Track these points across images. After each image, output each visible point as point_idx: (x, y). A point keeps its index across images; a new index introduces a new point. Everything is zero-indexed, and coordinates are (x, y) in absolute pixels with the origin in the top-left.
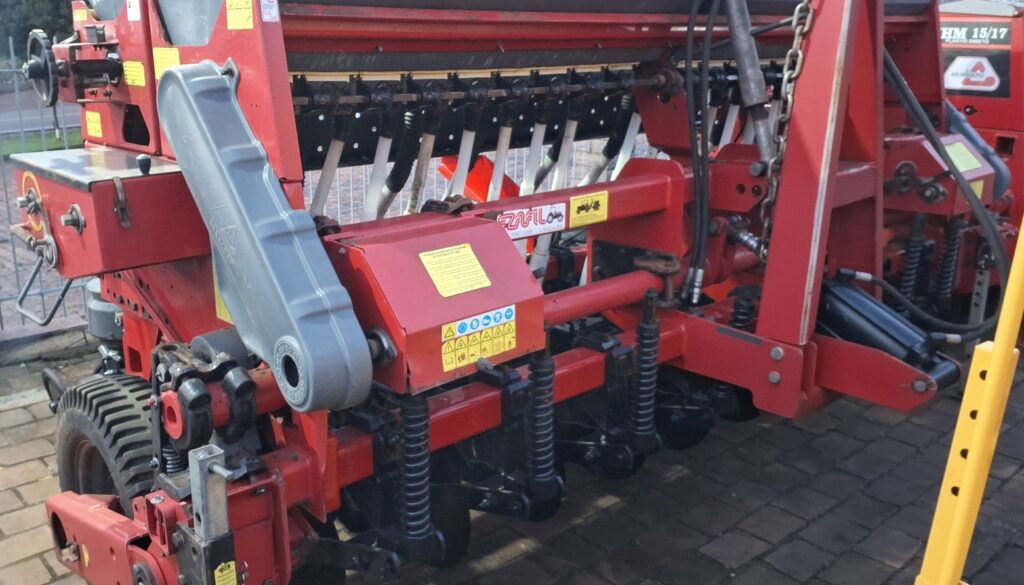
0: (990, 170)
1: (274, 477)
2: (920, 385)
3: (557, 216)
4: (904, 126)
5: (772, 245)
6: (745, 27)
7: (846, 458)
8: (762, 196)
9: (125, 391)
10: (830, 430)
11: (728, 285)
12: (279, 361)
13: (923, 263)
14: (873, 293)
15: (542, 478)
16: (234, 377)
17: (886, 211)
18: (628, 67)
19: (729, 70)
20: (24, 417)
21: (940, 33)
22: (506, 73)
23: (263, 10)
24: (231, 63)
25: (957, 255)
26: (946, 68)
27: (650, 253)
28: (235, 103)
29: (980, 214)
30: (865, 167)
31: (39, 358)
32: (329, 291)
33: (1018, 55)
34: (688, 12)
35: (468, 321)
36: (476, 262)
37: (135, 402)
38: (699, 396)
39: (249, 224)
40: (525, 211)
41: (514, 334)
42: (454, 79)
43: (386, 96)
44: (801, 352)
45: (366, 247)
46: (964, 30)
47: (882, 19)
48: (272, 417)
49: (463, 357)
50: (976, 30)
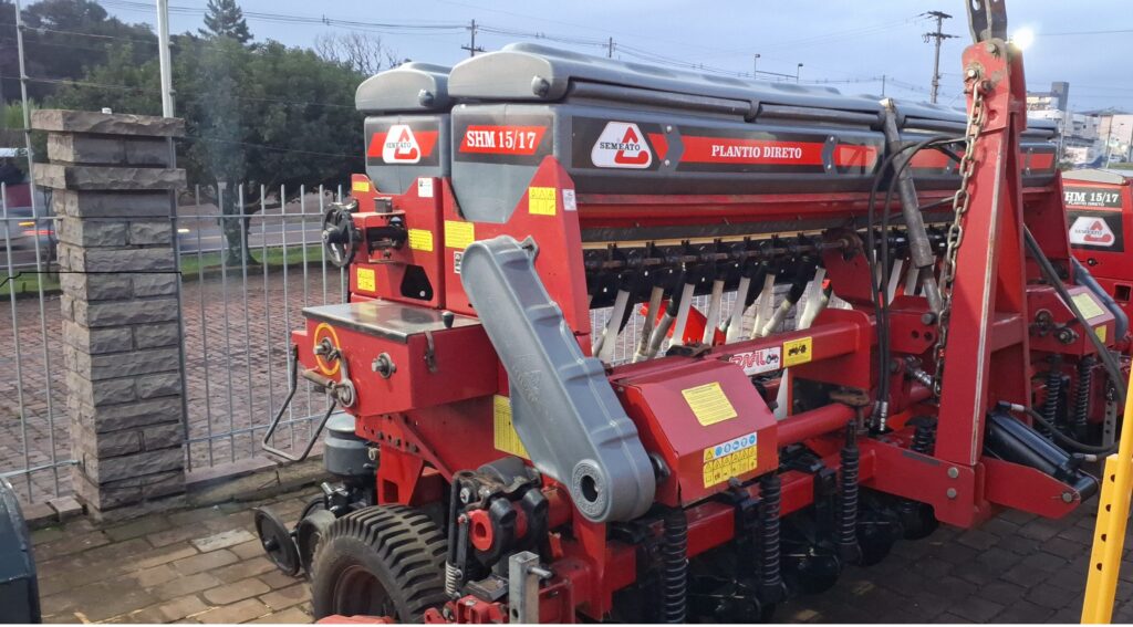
0: (1112, 317)
1: (565, 581)
2: (1067, 497)
3: (773, 358)
4: (1040, 279)
5: (944, 382)
6: (914, 204)
7: (1008, 570)
8: (933, 340)
9: (399, 518)
10: (993, 546)
11: (905, 416)
12: (578, 481)
13: (1062, 395)
14: (1026, 422)
15: (772, 582)
16: (531, 496)
17: (1032, 351)
18: (818, 233)
19: (897, 233)
20: (228, 558)
21: (1064, 196)
22: (726, 240)
23: (565, 201)
24: (530, 239)
25: (1089, 387)
26: (1070, 227)
27: (843, 389)
28: (533, 271)
29: (1104, 355)
30: (1014, 318)
31: (231, 500)
32: (619, 423)
33: (1128, 216)
34: (869, 191)
35: (723, 446)
36: (724, 397)
37: (409, 527)
38: (887, 512)
39: (553, 369)
40: (750, 354)
41: (755, 457)
42: (686, 245)
43: (639, 260)
44: (972, 471)
45: (643, 386)
46: (1083, 194)
47: (1022, 191)
48: (550, 534)
49: (718, 476)
50: (1093, 195)
